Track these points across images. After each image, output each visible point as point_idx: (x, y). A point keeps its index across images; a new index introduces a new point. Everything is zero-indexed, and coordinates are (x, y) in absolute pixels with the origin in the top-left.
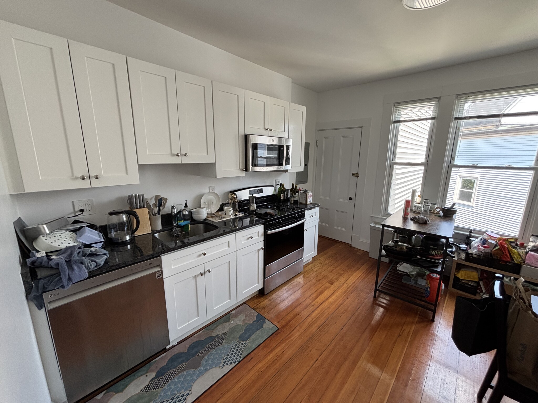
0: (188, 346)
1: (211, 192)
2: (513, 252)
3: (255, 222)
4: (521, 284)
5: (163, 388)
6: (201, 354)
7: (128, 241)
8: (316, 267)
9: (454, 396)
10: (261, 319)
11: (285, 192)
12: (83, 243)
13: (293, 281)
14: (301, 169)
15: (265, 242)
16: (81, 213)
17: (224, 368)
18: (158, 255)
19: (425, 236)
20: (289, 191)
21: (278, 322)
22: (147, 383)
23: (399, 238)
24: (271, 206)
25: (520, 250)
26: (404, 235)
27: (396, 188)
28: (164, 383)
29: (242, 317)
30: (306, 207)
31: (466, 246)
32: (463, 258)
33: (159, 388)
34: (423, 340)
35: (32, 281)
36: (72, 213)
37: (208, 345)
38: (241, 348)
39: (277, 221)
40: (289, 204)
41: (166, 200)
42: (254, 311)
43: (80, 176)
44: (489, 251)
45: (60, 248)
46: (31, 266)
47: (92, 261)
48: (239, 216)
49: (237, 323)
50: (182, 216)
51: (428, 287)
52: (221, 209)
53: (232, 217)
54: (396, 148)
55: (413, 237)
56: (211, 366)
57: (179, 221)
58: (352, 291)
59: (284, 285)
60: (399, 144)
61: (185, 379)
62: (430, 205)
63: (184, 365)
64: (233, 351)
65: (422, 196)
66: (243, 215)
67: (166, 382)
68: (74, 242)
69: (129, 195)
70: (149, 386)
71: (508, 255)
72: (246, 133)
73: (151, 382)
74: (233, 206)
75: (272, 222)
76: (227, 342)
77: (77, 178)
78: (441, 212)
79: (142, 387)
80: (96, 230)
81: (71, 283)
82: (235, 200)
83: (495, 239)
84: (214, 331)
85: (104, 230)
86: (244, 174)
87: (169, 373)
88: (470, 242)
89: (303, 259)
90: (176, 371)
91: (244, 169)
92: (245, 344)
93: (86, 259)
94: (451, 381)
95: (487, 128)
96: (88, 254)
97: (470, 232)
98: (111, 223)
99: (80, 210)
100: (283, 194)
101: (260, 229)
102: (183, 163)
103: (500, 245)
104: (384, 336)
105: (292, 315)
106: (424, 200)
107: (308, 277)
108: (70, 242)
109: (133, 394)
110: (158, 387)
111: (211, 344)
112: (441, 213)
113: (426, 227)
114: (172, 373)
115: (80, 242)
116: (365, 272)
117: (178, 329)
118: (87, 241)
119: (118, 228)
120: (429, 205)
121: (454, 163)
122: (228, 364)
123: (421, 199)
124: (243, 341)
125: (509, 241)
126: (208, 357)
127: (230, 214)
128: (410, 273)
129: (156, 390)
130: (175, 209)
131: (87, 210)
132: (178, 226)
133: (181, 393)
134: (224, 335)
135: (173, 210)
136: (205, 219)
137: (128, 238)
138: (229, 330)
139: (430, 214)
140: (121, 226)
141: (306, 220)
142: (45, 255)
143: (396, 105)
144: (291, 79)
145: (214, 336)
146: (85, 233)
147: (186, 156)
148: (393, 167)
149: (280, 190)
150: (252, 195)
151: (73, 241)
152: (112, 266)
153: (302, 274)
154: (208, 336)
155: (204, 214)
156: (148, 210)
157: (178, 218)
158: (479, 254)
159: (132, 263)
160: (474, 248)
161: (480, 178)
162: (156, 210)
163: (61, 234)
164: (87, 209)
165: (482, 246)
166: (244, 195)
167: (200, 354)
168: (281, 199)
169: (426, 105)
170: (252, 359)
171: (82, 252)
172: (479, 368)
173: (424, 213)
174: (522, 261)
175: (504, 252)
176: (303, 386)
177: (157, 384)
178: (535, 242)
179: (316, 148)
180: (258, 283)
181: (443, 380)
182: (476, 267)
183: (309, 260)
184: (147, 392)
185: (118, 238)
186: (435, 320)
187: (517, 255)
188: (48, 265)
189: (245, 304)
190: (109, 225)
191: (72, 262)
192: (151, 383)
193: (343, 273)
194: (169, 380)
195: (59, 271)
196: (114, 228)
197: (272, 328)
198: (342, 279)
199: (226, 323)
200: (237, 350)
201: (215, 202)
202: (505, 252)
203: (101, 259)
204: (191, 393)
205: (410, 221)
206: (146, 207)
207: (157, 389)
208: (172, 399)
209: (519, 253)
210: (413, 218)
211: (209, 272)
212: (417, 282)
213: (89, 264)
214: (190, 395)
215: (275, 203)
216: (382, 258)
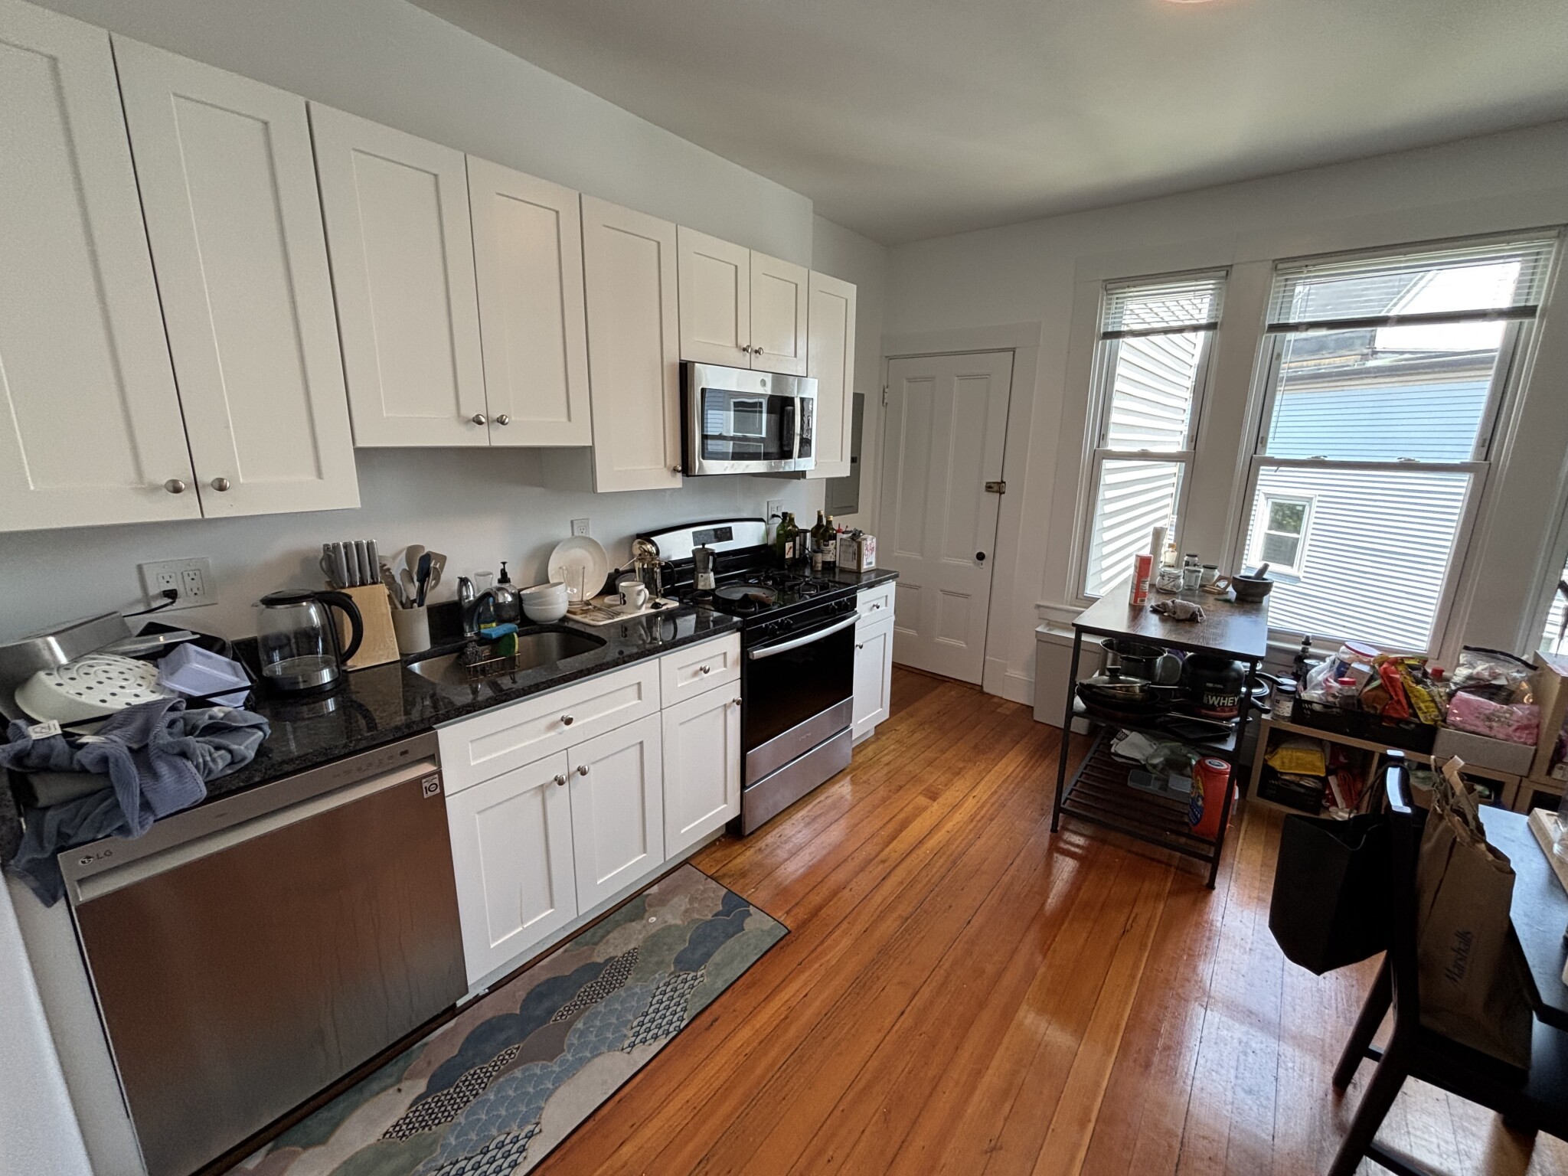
0: (522, 995)
1: (577, 537)
2: (1417, 694)
3: (711, 624)
4: (1456, 773)
5: (454, 1121)
6: (563, 1015)
7: (329, 687)
8: (885, 752)
9: (1275, 1083)
10: (736, 907)
11: (798, 538)
12: (181, 694)
13: (826, 795)
14: (844, 470)
15: (745, 685)
16: (170, 600)
17: (636, 1051)
18: (427, 726)
19: (1191, 657)
20: (808, 535)
21: (788, 913)
22: (401, 1112)
23: (1119, 663)
24: (757, 578)
25: (1435, 690)
26: (1134, 655)
27: (1105, 526)
28: (456, 1107)
29: (681, 902)
30: (859, 580)
31: (1294, 683)
32: (1286, 715)
33: (439, 1123)
34: (1188, 941)
35: (20, 815)
36: (138, 602)
37: (583, 990)
38: (682, 991)
39: (780, 620)
40: (807, 572)
41: (443, 559)
42: (714, 884)
43: (164, 480)
44: (1356, 694)
45: (109, 709)
46: (12, 768)
47: (218, 748)
48: (664, 608)
49: (666, 922)
50: (492, 609)
51: (1199, 796)
52: (610, 588)
53: (646, 610)
54: (1109, 412)
55: (1159, 660)
56: (596, 1048)
57: (482, 626)
58: (992, 814)
59: (797, 805)
60: (1117, 402)
61: (519, 1092)
62: (1202, 570)
63: (515, 1051)
64: (661, 1002)
65: (1177, 547)
66: (677, 604)
67: (462, 1105)
68: (153, 692)
69: (325, 545)
70: (408, 1121)
71: (1404, 701)
72: (682, 358)
73: (414, 1109)
74: (647, 580)
75: (764, 625)
76: (638, 976)
77: (154, 489)
78: (1230, 589)
79: (387, 1125)
80: (220, 652)
81: (151, 819)
82: (653, 559)
83: (1370, 662)
84: (601, 947)
85: (247, 653)
86: (677, 482)
87: (470, 1078)
88: (1304, 670)
89: (851, 731)
90: (490, 1069)
91: (680, 468)
92: (695, 978)
93: (197, 742)
94: (1263, 1046)
95: (1338, 361)
96: (202, 726)
97: (1304, 643)
98: (270, 631)
99: (164, 592)
100: (791, 544)
101: (730, 643)
102: (495, 444)
103: (1382, 677)
104: (1084, 935)
105: (824, 891)
106: (1186, 558)
107: (864, 782)
108: (138, 691)
109: (360, 1146)
110: (437, 1121)
111: (592, 986)
112: (1232, 593)
113: (1196, 631)
114: (479, 1077)
115: (173, 691)
116: (1023, 764)
117: (492, 946)
118: (196, 689)
119: (294, 646)
120: (1199, 572)
121: (1265, 453)
122: (646, 1041)
123: (1176, 553)
124: (688, 970)
125: (1407, 665)
126: (585, 1024)
127: (639, 601)
128: (1146, 760)
129: (430, 1129)
130: (471, 587)
131: (190, 593)
132: (482, 638)
133: (508, 1134)
134: (630, 958)
135: (464, 589)
136: (564, 619)
137: (326, 676)
138: (645, 942)
139: (1200, 596)
140: (305, 639)
141: (859, 618)
142: (59, 731)
143: (1109, 286)
144: (810, 203)
145: (600, 960)
146: (189, 662)
147: (503, 423)
148: (1100, 465)
149: (781, 532)
150: (703, 545)
151: (148, 687)
152: (283, 762)
153: (848, 774)
154: (581, 964)
155: (559, 601)
156: (387, 592)
157: (479, 615)
158: (1328, 702)
159: (347, 751)
160: (1314, 688)
161: (1319, 501)
162: (413, 591)
163: (107, 668)
164: (188, 589)
165: (1336, 681)
166: (678, 547)
167: (561, 1016)
168: (787, 557)
169: (1193, 288)
170: (716, 1020)
171: (182, 721)
172: (1334, 1005)
173: (1184, 592)
174: (1440, 718)
175: (1393, 694)
176: (869, 1086)
177: (433, 1113)
178: (1472, 666)
179: (883, 410)
180: (725, 802)
181: (1243, 1044)
182: (1320, 737)
183: (868, 732)
184: (404, 1139)
185: (296, 678)
186: (1216, 885)
187: (1427, 701)
188: (71, 762)
189: (688, 866)
190: (266, 639)
191: (152, 751)
192: (415, 1112)
193: (965, 767)
194: (471, 1098)
195: (110, 780)
196: (281, 648)
197: (772, 928)
198: (960, 786)
199: (634, 924)
200: (671, 999)
201: (590, 566)
202: (1397, 695)
203: (248, 741)
204: (541, 1131)
205: (1149, 613)
206: (381, 583)
207: (434, 1127)
208: (481, 1153)
209: (1432, 696)
210: (1158, 606)
211: (584, 773)
212: (1167, 785)
213: (208, 758)
214: (538, 1136)
215: (769, 569)
216: (1075, 719)
